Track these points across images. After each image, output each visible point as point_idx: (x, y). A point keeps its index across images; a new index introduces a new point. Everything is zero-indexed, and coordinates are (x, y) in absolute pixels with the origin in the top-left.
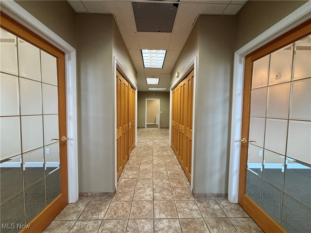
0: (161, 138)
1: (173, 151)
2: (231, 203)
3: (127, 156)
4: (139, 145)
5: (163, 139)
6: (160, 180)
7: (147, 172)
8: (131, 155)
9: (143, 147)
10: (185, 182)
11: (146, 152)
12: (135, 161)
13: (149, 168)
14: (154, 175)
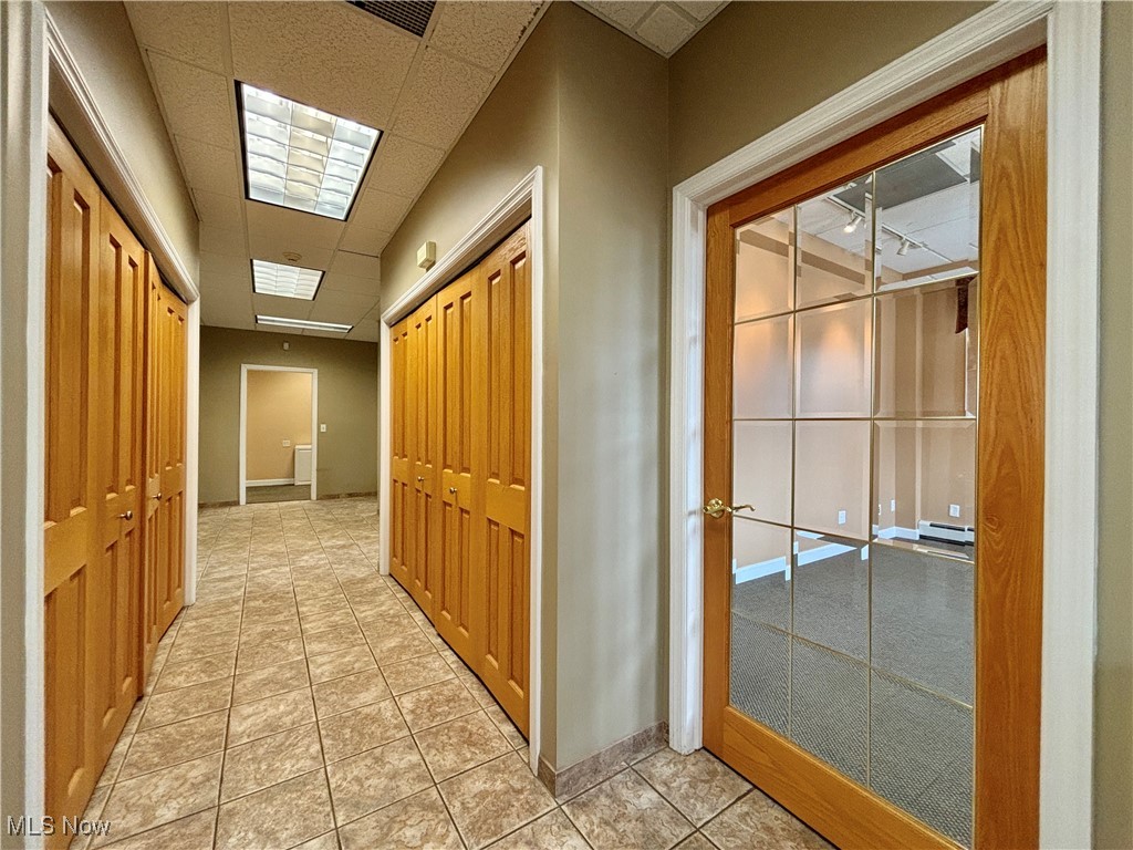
0: (330, 543)
1: (405, 595)
2: (682, 758)
3: (129, 680)
4: (212, 599)
5: (343, 547)
6: (369, 761)
7: (280, 738)
8: (158, 667)
9: (236, 602)
10: (491, 728)
11: (259, 628)
12: (194, 694)
13: (291, 713)
14: (327, 742)
